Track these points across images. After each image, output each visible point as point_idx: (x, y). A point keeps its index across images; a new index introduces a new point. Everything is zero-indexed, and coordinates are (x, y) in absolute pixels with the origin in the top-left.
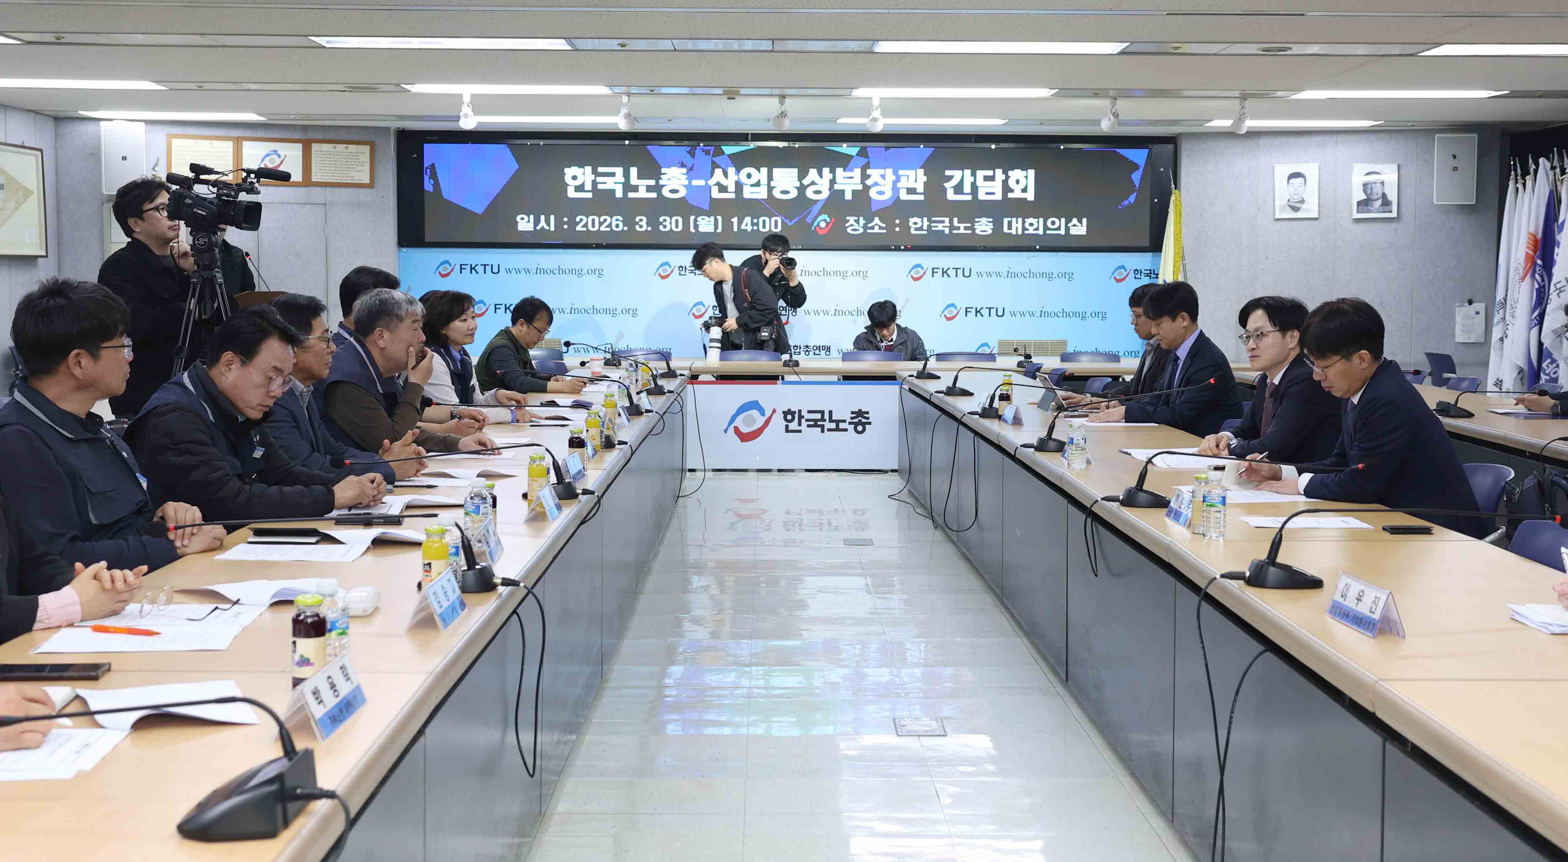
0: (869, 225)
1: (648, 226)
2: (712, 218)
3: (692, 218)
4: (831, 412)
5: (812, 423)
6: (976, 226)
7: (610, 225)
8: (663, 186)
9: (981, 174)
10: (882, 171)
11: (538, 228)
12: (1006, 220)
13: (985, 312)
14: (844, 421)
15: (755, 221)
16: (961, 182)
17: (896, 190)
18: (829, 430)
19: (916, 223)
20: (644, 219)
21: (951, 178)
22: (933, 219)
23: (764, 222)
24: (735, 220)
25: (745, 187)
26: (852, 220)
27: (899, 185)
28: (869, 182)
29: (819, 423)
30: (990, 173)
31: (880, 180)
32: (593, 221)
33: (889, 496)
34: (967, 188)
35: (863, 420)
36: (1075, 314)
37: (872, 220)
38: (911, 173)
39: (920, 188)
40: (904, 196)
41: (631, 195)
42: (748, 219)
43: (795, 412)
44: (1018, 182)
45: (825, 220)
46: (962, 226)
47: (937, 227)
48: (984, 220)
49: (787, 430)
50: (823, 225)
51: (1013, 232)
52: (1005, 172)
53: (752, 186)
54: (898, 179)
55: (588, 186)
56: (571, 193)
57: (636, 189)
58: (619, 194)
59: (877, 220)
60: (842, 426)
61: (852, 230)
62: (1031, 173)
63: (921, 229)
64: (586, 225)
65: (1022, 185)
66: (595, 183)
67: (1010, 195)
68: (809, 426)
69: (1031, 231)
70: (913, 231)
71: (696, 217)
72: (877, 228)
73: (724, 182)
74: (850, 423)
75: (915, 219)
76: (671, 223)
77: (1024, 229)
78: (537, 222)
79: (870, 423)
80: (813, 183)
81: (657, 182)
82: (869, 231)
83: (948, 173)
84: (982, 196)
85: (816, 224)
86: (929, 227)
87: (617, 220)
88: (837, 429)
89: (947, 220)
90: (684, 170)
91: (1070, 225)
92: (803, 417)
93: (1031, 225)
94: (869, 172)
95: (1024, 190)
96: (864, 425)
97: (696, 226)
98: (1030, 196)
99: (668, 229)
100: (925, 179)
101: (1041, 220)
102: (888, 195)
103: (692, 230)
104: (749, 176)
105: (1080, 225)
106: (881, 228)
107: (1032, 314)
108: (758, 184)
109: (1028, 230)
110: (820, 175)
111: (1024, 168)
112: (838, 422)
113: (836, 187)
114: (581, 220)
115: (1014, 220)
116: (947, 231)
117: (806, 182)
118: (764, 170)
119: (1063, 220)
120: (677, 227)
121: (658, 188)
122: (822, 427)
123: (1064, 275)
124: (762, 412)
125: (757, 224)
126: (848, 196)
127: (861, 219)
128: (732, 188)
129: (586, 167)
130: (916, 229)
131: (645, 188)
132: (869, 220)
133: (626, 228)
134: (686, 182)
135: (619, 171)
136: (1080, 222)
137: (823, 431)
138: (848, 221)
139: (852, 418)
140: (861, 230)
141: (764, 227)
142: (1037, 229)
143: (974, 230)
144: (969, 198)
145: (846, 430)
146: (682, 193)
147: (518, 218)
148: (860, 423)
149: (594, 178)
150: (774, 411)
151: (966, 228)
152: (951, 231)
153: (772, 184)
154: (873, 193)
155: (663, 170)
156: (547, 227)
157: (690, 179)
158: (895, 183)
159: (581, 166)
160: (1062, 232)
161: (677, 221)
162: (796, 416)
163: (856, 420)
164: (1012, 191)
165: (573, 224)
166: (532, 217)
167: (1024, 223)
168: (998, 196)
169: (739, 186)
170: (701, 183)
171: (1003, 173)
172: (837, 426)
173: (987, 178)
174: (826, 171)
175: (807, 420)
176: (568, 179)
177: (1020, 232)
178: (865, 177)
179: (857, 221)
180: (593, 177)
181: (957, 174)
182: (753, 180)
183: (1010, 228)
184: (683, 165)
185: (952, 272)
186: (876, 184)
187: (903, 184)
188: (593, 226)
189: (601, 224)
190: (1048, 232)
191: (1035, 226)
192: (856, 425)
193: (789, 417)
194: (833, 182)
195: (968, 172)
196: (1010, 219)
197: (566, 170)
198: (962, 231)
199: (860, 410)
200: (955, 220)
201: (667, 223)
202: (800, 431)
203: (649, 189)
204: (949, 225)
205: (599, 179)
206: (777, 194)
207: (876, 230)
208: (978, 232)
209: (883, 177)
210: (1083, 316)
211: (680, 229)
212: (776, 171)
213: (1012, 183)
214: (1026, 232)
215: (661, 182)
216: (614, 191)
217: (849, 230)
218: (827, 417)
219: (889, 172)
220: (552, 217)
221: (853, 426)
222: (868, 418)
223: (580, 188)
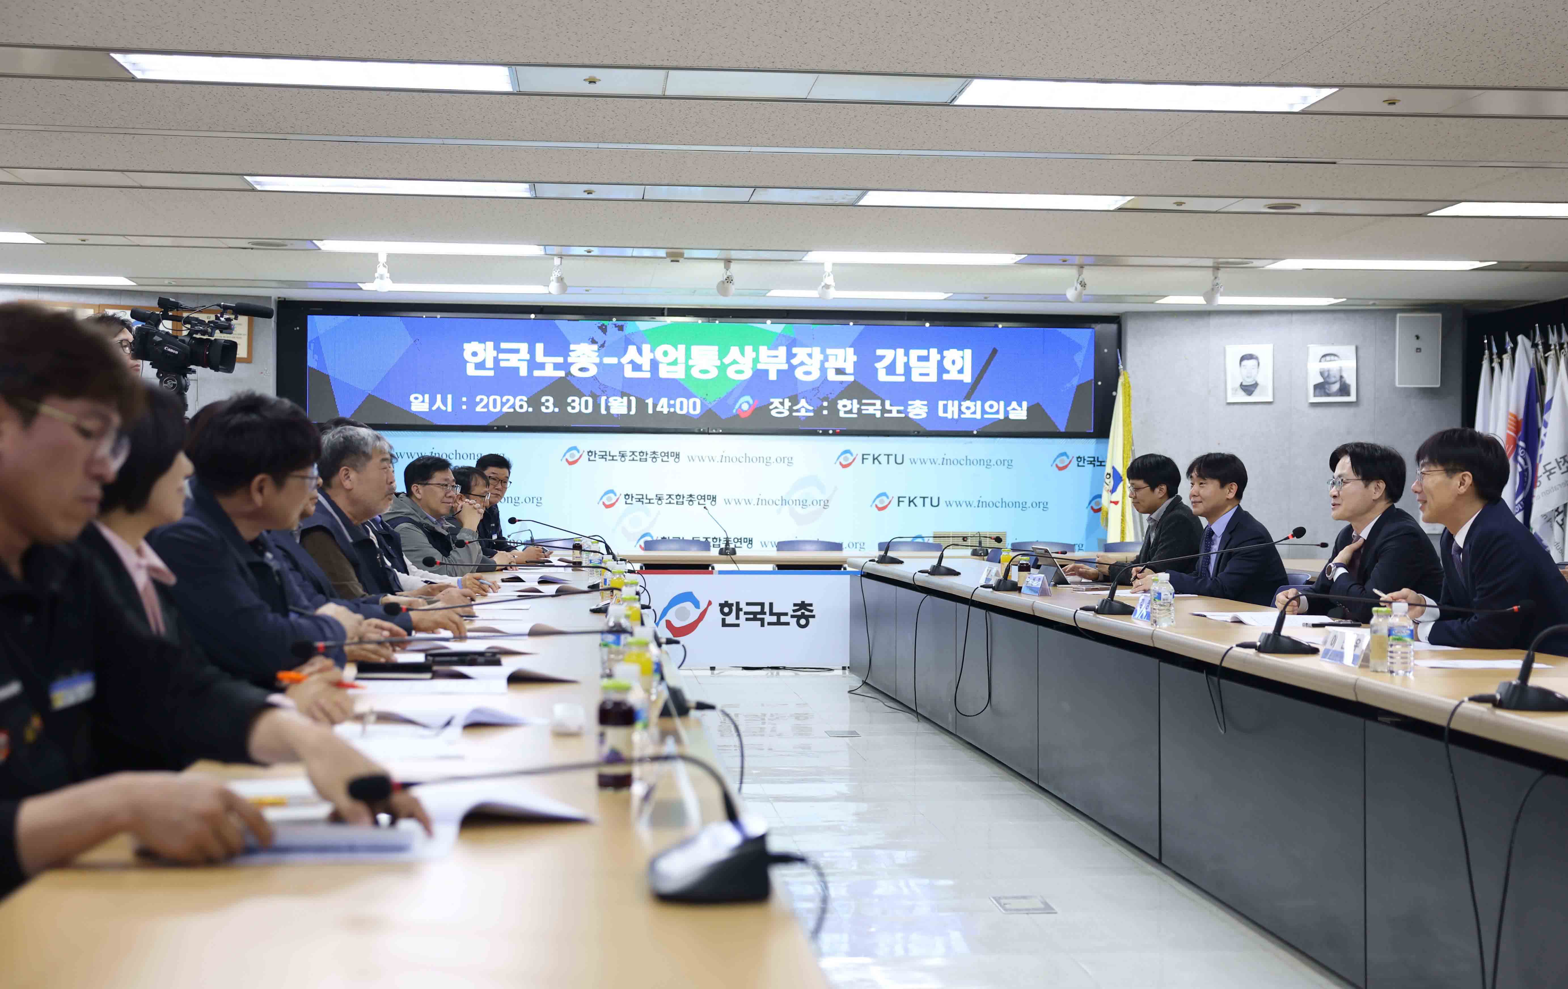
0: (795, 408)
1: (555, 406)
2: (625, 398)
3: (603, 398)
4: (771, 605)
5: (752, 616)
6: (910, 409)
7: (513, 406)
8: (572, 364)
9: (914, 353)
10: (808, 350)
11: (434, 408)
12: (941, 403)
13: (919, 502)
14: (786, 614)
15: (672, 402)
16: (894, 362)
17: (823, 370)
18: (769, 624)
19: (845, 406)
20: (551, 399)
21: (882, 357)
22: (864, 401)
23: (682, 403)
24: (650, 401)
25: (660, 366)
26: (776, 402)
27: (827, 365)
28: (794, 362)
29: (758, 616)
30: (924, 353)
31: (807, 360)
32: (495, 401)
33: (850, 692)
34: (900, 369)
35: (807, 613)
36: (1015, 504)
37: (797, 403)
38: (840, 352)
39: (850, 369)
40: (832, 376)
41: (537, 373)
42: (664, 401)
43: (732, 605)
44: (954, 362)
45: (748, 402)
46: (894, 409)
47: (867, 410)
48: (918, 403)
49: (724, 624)
50: (745, 407)
51: (949, 415)
52: (940, 352)
53: (669, 364)
54: (826, 359)
55: (490, 364)
56: (471, 371)
57: (542, 366)
58: (523, 372)
59: (803, 402)
60: (783, 619)
61: (778, 413)
62: (968, 353)
63: (850, 412)
64: (487, 406)
65: (958, 366)
66: (496, 360)
67: (946, 377)
68: (747, 619)
69: (968, 415)
70: (842, 414)
71: (608, 398)
72: (803, 410)
73: (638, 360)
74: (792, 616)
75: (845, 402)
76: (580, 404)
77: (960, 412)
78: (432, 402)
79: (813, 616)
80: (735, 362)
81: (566, 360)
82: (795, 414)
83: (879, 352)
84: (916, 378)
85: (737, 407)
86: (860, 410)
87: (521, 400)
88: (778, 623)
89: (878, 402)
90: (595, 347)
91: (1009, 409)
92: (741, 610)
93: (968, 408)
94: (795, 350)
95: (961, 371)
96: (807, 618)
97: (608, 408)
98: (967, 378)
99: (576, 410)
100: (855, 358)
101: (979, 403)
102: (816, 375)
103: (603, 412)
104: (665, 354)
105: (1020, 409)
106: (807, 411)
107: (969, 504)
108: (675, 363)
109: (965, 413)
110: (742, 353)
111: (961, 348)
112: (779, 615)
113: (760, 367)
114: (482, 400)
115: (950, 402)
116: (878, 414)
117: (727, 361)
118: (682, 348)
119: (1002, 403)
120: (586, 408)
121: (566, 366)
122: (762, 620)
123: (1003, 462)
124: (697, 604)
125: (674, 406)
126: (773, 376)
127: (787, 400)
128: (647, 366)
129: (487, 343)
130: (846, 412)
131: (552, 365)
132: (795, 400)
133: (530, 410)
134: (597, 360)
135: (524, 347)
136: (1020, 405)
137: (762, 625)
138: (772, 403)
139: (794, 611)
140: (787, 413)
141: (681, 409)
142: (974, 413)
143: (907, 413)
144: (902, 379)
145: (788, 624)
146: (593, 371)
147: (412, 398)
148: (803, 616)
149: (496, 355)
150: (710, 603)
151: (899, 412)
152: (882, 414)
153: (691, 363)
154: (799, 374)
155: (572, 347)
156: (443, 408)
157: (601, 357)
158: (822, 363)
159: (482, 341)
160: (1001, 416)
161: (587, 402)
162: (734, 608)
163: (799, 613)
164: (948, 372)
165: (473, 404)
166: (427, 396)
167: (960, 405)
168: (933, 378)
169: (654, 364)
170: (613, 360)
171: (938, 353)
172: (779, 619)
173: (921, 359)
174: (748, 349)
175: (746, 613)
176: (467, 355)
177: (956, 417)
178: (790, 356)
179: (782, 404)
180: (495, 353)
181: (888, 354)
182: (670, 358)
183: (945, 411)
184: (593, 342)
185: (883, 459)
186: (802, 364)
187: (831, 365)
188: (495, 407)
189: (503, 404)
190: (986, 416)
191: (972, 410)
192: (799, 618)
193: (726, 610)
194: (756, 360)
195: (900, 351)
196: (945, 402)
197: (466, 345)
198: (894, 414)
199: (803, 602)
200: (887, 403)
201: (576, 404)
202: (738, 625)
203: (557, 366)
204: (880, 408)
205: (502, 356)
206: (695, 373)
207: (803, 413)
208: (911, 415)
209: (810, 355)
210: (1023, 506)
211: (590, 410)
212: (695, 349)
213: (947, 364)
214: (963, 416)
215: (570, 360)
216: (517, 369)
217: (774, 413)
218: (767, 609)
219: (816, 351)
220: (450, 397)
221: (795, 619)
222: (811, 611)
223: (480, 366)
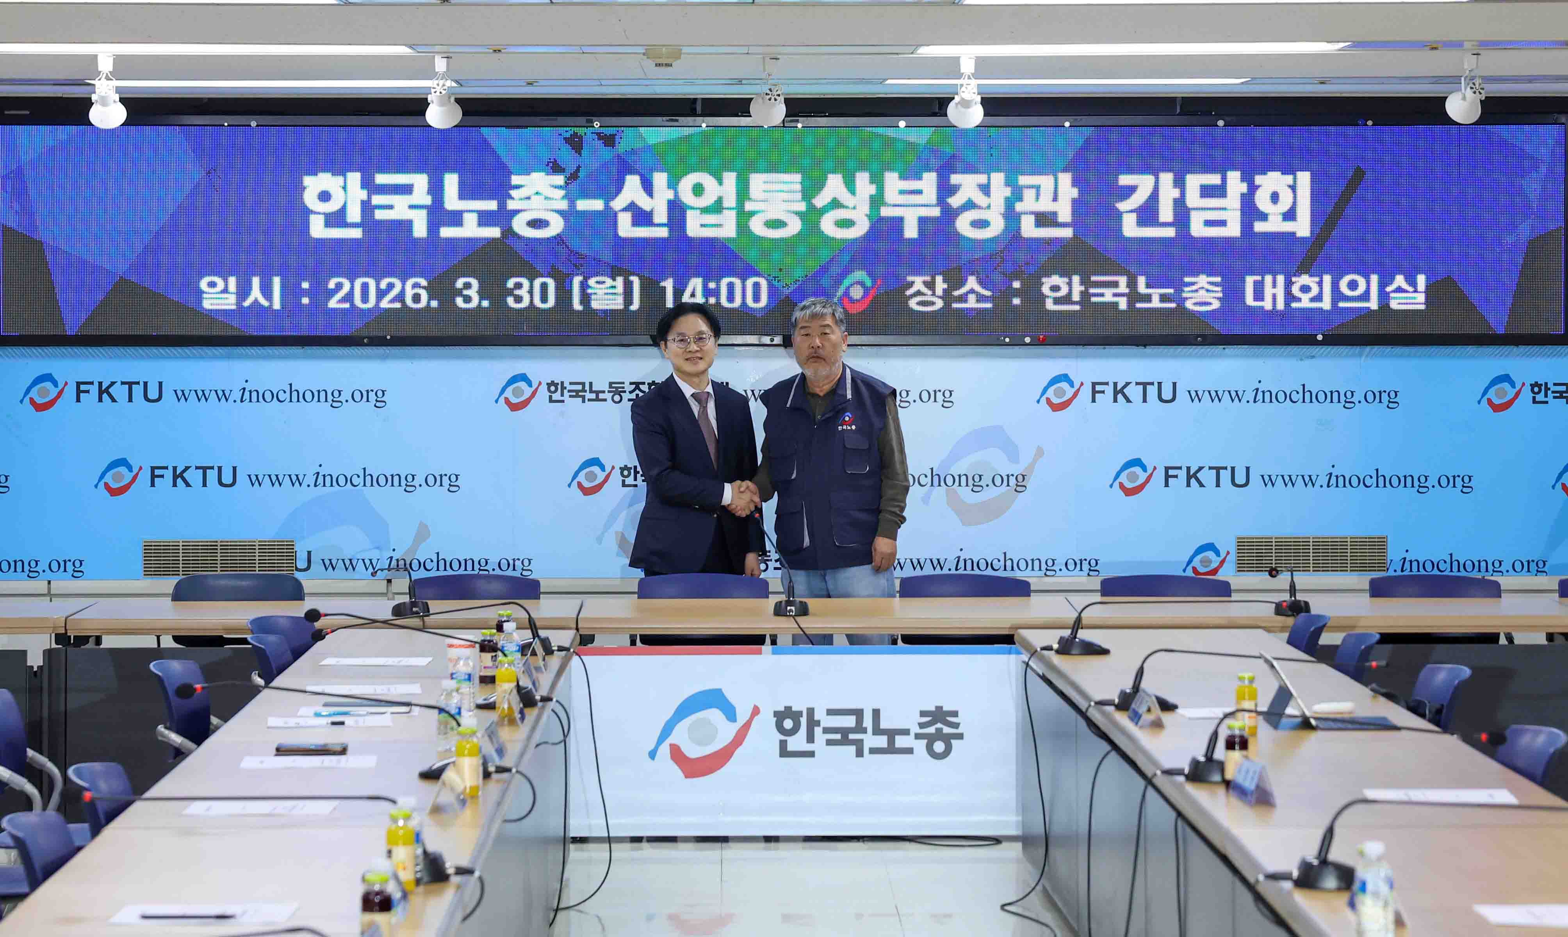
0: (956, 293)
1: (482, 298)
2: (620, 280)
3: (577, 280)
4: (876, 713)
5: (838, 736)
6: (1187, 292)
7: (401, 297)
8: (516, 212)
9: (1194, 181)
10: (982, 179)
11: (246, 304)
12: (1250, 281)
13: (1207, 477)
14: (906, 732)
15: (712, 285)
16: (1154, 196)
17: (1011, 216)
18: (873, 751)
19: (1054, 288)
20: (474, 283)
21: (1132, 189)
22: (1094, 278)
23: (731, 286)
24: (669, 285)
25: (690, 214)
26: (918, 282)
27: (1019, 207)
28: (955, 201)
29: (852, 736)
30: (1214, 179)
31: (979, 198)
32: (365, 287)
33: (1003, 907)
34: (1166, 213)
35: (947, 730)
36: (1404, 481)
37: (962, 283)
38: (1045, 182)
39: (1065, 213)
40: (1029, 229)
41: (446, 232)
42: (696, 283)
43: (800, 714)
44: (1275, 198)
45: (861, 283)
46: (1156, 293)
47: (1102, 295)
48: (1203, 280)
49: (784, 752)
50: (857, 293)
51: (1267, 305)
52: (1248, 178)
53: (705, 210)
54: (1017, 194)
55: (354, 214)
56: (318, 229)
57: (456, 219)
58: (420, 230)
59: (972, 283)
60: (901, 742)
61: (920, 303)
62: (1304, 178)
63: (1067, 299)
64: (349, 297)
65: (1285, 203)
66: (367, 207)
67: (1259, 227)
68: (829, 742)
69: (1305, 302)
70: (1050, 305)
71: (586, 279)
72: (972, 298)
73: (644, 203)
74: (918, 736)
75: (1056, 280)
76: (531, 292)
77: (1290, 297)
78: (243, 291)
79: (960, 736)
80: (836, 204)
81: (502, 206)
82: (955, 306)
83: (1125, 180)
84: (1198, 229)
85: (840, 292)
86: (1085, 295)
87: (416, 285)
88: (891, 749)
89: (1123, 280)
90: (560, 179)
91: (1389, 289)
92: (818, 723)
93: (1305, 289)
94: (955, 179)
95: (1290, 215)
96: (947, 740)
97: (586, 298)
98: (1302, 227)
99: (525, 303)
100: (1075, 193)
101: (1327, 279)
102: (997, 226)
103: (577, 306)
104: (698, 190)
105: (1411, 289)
106: (981, 298)
107: (1309, 481)
108: (718, 207)
109: (1299, 300)
110: (850, 185)
111: (1288, 169)
112: (891, 734)
113: (885, 212)
114: (339, 286)
115: (1268, 279)
116: (1123, 304)
117: (820, 201)
118: (730, 178)
119: (1374, 279)
120: (544, 299)
121: (502, 217)
122: (859, 744)
123: (1378, 396)
124: (730, 713)
125: (716, 293)
126: (911, 231)
127: (939, 279)
128: (661, 215)
129: (350, 175)
130: (1057, 301)
131: (474, 216)
132: (955, 280)
133: (434, 304)
134: (564, 205)
135: (420, 181)
136: (1413, 283)
137: (860, 753)
138: (912, 284)
139: (922, 725)
140: (939, 304)
141: (731, 298)
142: (1318, 298)
143: (1182, 301)
144: (1170, 232)
145: (909, 751)
146: (556, 226)
147: (203, 284)
148: (939, 735)
149: (365, 197)
150: (756, 711)
151: (1164, 298)
152: (1131, 303)
153: (749, 206)
154: (963, 225)
155: (515, 180)
156: (265, 303)
157: (571, 199)
158: (1009, 204)
159: (340, 170)
160: (1373, 304)
161: (544, 287)
162: (804, 720)
163: (931, 730)
164: (1264, 217)
165: (321, 293)
166: (232, 281)
167: (1289, 284)
168: (1233, 230)
169: (677, 209)
170: (597, 205)
171: (1243, 180)
172: (891, 741)
173: (1207, 191)
174: (862, 179)
175: (826, 730)
176: (310, 199)
177: (1281, 306)
178: (946, 189)
179: (931, 285)
180: (363, 195)
181: (1144, 183)
182: (708, 200)
183: (1259, 295)
184: (555, 168)
185: (1134, 392)
186: (970, 205)
187: (1028, 204)
188: (365, 299)
189: (381, 294)
190: (1342, 305)
191: (1315, 290)
192: (931, 740)
193: (788, 724)
194: (877, 201)
195: (1167, 178)
196: (1259, 278)
197: (308, 180)
198: (1156, 303)
199: (939, 708)
200: (1142, 281)
201: (523, 292)
202: (811, 754)
203: (485, 219)
204: (1127, 291)
205: (377, 200)
206: (757, 227)
207: (972, 303)
208: (1189, 305)
209: (985, 189)
210: (1421, 485)
211: (551, 302)
212: (758, 182)
213: (1262, 201)
214: (1294, 305)
215: (511, 205)
216: (409, 223)
217: (913, 304)
218: (868, 722)
219: (998, 179)
220: (277, 281)
221: (924, 742)
222: (956, 726)
223: (337, 219)
